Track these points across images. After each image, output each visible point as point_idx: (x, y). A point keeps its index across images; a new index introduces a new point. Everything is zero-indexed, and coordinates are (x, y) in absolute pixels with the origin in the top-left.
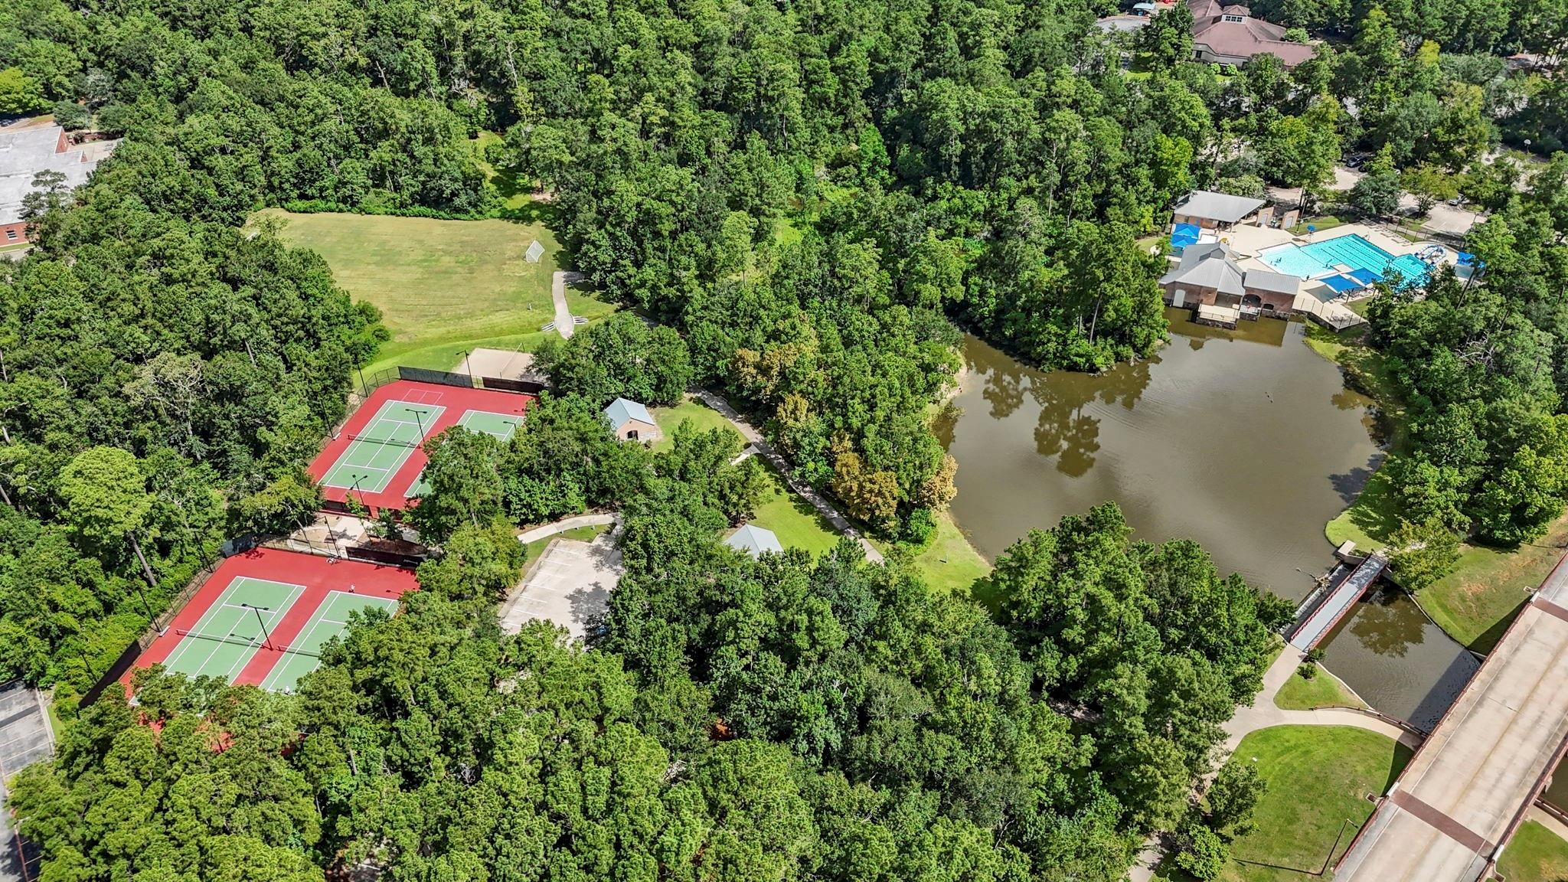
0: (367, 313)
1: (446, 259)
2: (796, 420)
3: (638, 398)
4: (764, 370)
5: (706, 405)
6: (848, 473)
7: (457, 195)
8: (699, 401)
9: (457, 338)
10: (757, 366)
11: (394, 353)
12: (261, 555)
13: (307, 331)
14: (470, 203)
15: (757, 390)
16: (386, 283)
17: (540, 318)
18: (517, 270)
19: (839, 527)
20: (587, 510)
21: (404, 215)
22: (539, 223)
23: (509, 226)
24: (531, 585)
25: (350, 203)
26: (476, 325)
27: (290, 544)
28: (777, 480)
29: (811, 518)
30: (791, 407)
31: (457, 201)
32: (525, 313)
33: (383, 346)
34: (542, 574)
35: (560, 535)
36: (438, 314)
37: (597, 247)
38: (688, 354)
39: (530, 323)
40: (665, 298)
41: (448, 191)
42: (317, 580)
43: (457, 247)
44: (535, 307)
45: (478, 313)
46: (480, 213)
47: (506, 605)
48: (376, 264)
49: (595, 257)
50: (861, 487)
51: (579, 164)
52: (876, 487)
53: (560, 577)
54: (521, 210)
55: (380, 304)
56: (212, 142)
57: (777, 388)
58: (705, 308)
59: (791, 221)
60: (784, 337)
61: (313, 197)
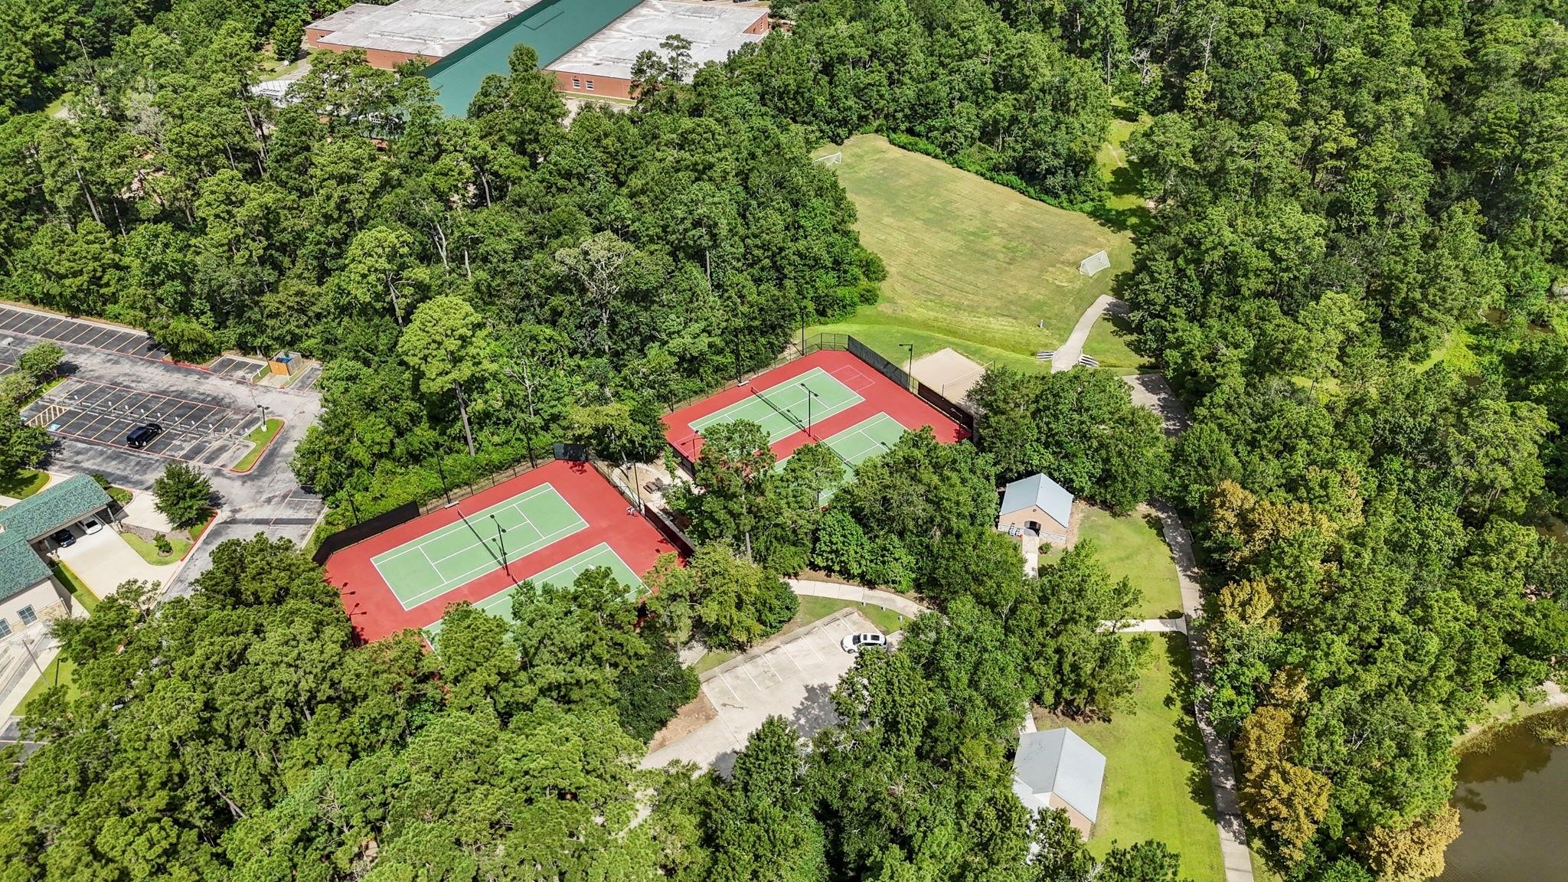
0: (872, 269)
1: (997, 239)
2: (1243, 617)
3: (1068, 484)
4: (1248, 526)
5: (1160, 533)
6: (1258, 740)
7: (1053, 174)
8: (1156, 525)
9: (940, 330)
10: (1242, 515)
11: (868, 320)
12: (583, 471)
13: (774, 263)
14: (1064, 188)
15: (1224, 548)
16: (916, 243)
17: (1044, 341)
18: (1061, 278)
19: (1221, 805)
20: (912, 593)
21: (992, 179)
22: (1129, 234)
23: (1093, 225)
24: (785, 648)
25: (948, 152)
26: (968, 321)
27: (616, 475)
28: (1179, 685)
29: (1189, 767)
30: (1243, 596)
31: (1050, 181)
32: (1031, 330)
33: (863, 309)
34: (806, 642)
35: (859, 606)
36: (941, 297)
37: (1154, 280)
38: (1168, 456)
39: (1028, 344)
40: (1195, 373)
41: (1044, 167)
42: (604, 524)
43: (1018, 231)
44: (1047, 326)
45: (983, 310)
46: (1071, 202)
47: (740, 657)
48: (926, 222)
49: (1145, 292)
50: (1265, 775)
51: (1205, 176)
52: (1286, 790)
53: (820, 657)
54: (1119, 213)
55: (892, 267)
56: (848, 51)
57: (1255, 559)
58: (1229, 407)
59: (1472, 340)
60: (1303, 493)
61: (919, 135)
